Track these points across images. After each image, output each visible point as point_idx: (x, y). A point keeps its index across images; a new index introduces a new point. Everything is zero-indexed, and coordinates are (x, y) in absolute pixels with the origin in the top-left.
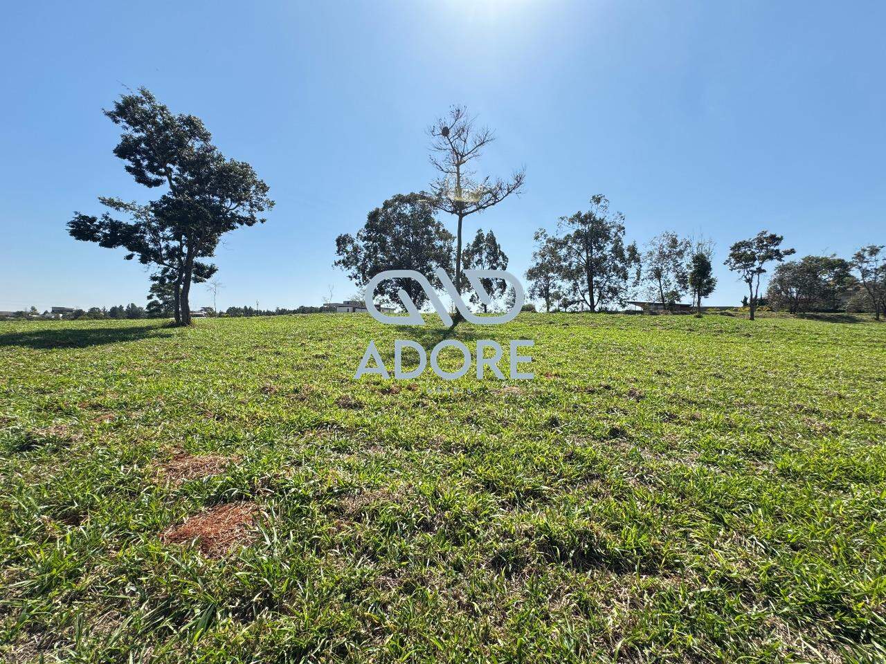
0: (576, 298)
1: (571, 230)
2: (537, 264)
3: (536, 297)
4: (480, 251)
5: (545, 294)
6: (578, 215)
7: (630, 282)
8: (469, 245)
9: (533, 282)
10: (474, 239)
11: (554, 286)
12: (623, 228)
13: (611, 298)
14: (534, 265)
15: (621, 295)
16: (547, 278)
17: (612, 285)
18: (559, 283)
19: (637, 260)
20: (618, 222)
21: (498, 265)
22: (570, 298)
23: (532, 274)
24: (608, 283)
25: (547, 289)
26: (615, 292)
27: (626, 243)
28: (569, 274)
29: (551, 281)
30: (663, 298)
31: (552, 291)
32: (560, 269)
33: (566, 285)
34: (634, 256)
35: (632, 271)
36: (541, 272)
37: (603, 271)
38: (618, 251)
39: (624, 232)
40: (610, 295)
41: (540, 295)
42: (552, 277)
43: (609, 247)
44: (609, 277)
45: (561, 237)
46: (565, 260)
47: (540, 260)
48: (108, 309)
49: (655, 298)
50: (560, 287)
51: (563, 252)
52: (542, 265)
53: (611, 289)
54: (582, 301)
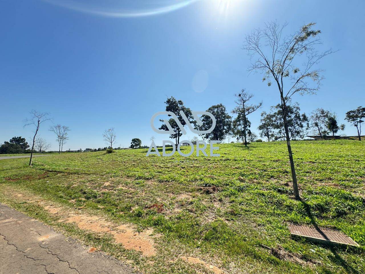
0: (281, 136)
1: (276, 111)
2: (263, 124)
3: (263, 136)
4: (239, 121)
5: (267, 135)
6: (279, 105)
7: (304, 128)
8: (235, 118)
9: (262, 131)
10: (237, 117)
11: (271, 132)
12: (299, 108)
13: (297, 135)
14: (261, 124)
15: (301, 134)
16: (267, 129)
17: (296, 130)
18: (273, 130)
19: (307, 120)
20: (296, 106)
21: (247, 125)
22: (278, 136)
23: (261, 128)
24: (294, 129)
25: (268, 133)
26: (298, 133)
27: (301, 113)
28: (277, 127)
29: (269, 130)
30: (320, 134)
31: (270, 133)
32: (273, 125)
33: (277, 131)
34: (305, 118)
35: (304, 124)
36: (264, 126)
37: (292, 125)
38: (298, 117)
39: (299, 109)
40: (296, 134)
41: (265, 136)
42: (270, 128)
43: (293, 116)
44: (295, 127)
45: (272, 114)
46: (275, 122)
47: (264, 122)
48: (103, 148)
49: (317, 134)
50: (273, 132)
51: (274, 119)
52: (265, 124)
53: (296, 132)
54: (284, 137)
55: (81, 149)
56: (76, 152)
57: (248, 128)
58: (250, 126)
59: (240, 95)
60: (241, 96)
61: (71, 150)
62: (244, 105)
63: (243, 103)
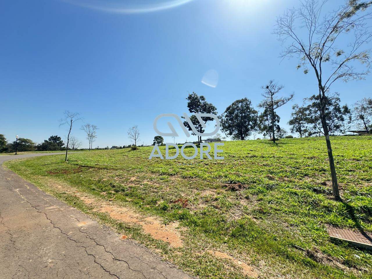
0: (316, 131)
1: (311, 103)
2: (294, 118)
3: (294, 132)
4: (267, 116)
5: (299, 130)
6: (314, 96)
7: (345, 122)
8: (262, 113)
9: (292, 126)
10: (264, 111)
11: (303, 127)
12: (339, 99)
13: (336, 130)
14: (292, 118)
15: (342, 128)
17: (335, 124)
18: (306, 125)
19: (349, 112)
20: (336, 96)
21: (276, 120)
22: (312, 132)
23: (291, 123)
24: (333, 124)
25: (300, 128)
26: (337, 127)
27: (341, 105)
28: (311, 121)
29: (301, 125)
30: (366, 128)
31: (302, 129)
32: (306, 119)
33: (311, 126)
34: (347, 110)
35: (346, 117)
36: (296, 121)
37: (330, 119)
38: (337, 109)
39: (340, 100)
40: (335, 129)
41: (297, 131)
42: (302, 123)
43: (331, 108)
44: (333, 121)
45: (306, 106)
46: (308, 115)
47: (295, 116)
49: (362, 128)
50: (306, 127)
51: (307, 112)
52: (296, 118)
53: (335, 126)
54: (319, 132)
55: (108, 147)
56: (103, 149)
57: (276, 123)
58: (278, 122)
59: (267, 87)
60: (269, 88)
61: (99, 147)
62: (272, 98)
63: (272, 96)
